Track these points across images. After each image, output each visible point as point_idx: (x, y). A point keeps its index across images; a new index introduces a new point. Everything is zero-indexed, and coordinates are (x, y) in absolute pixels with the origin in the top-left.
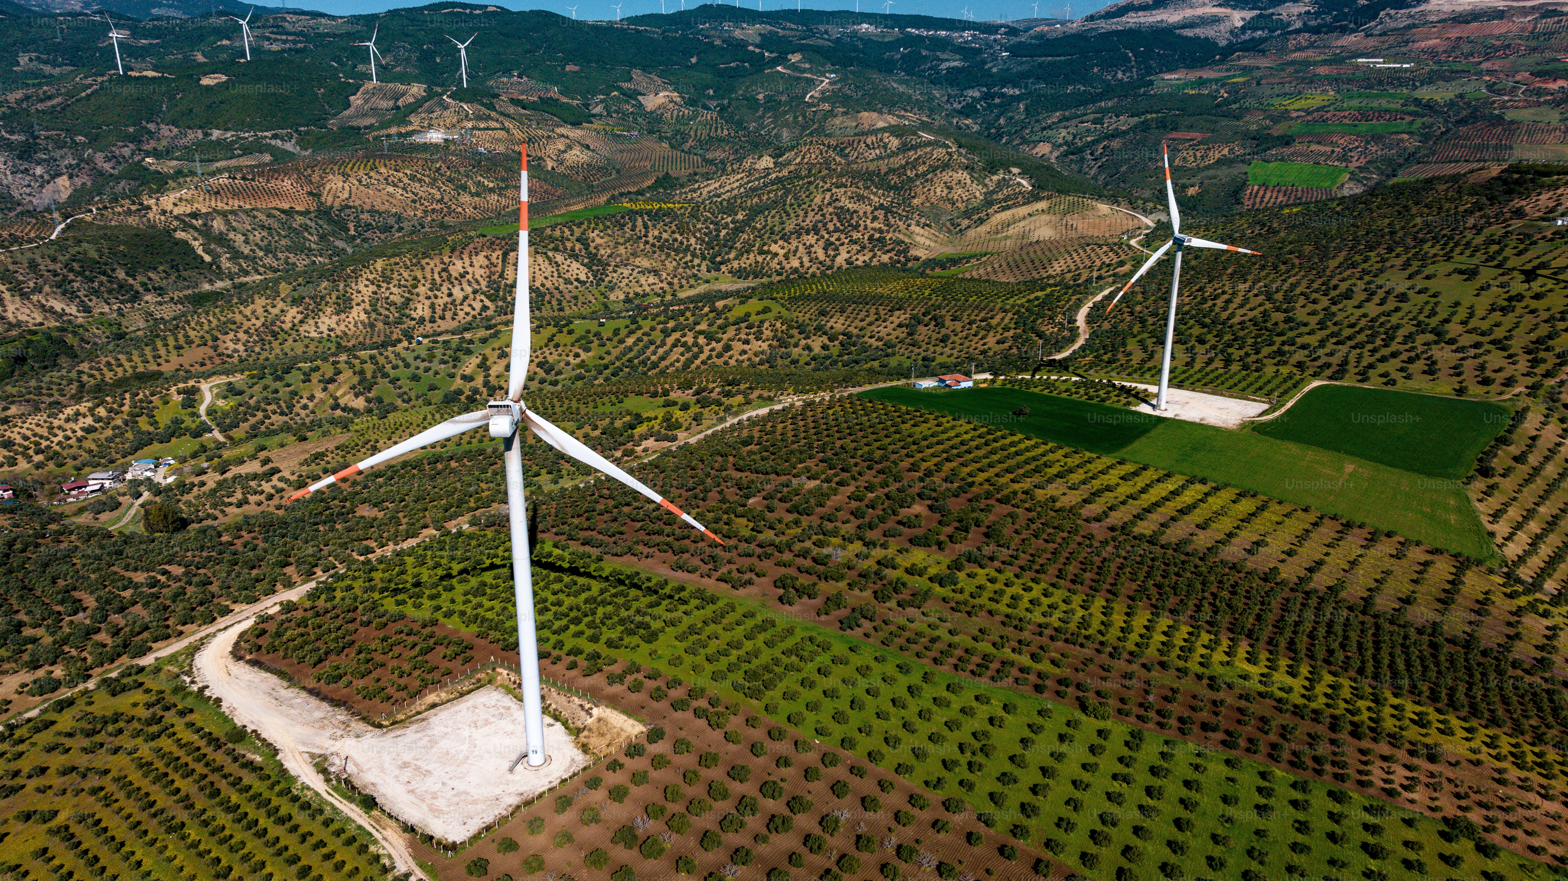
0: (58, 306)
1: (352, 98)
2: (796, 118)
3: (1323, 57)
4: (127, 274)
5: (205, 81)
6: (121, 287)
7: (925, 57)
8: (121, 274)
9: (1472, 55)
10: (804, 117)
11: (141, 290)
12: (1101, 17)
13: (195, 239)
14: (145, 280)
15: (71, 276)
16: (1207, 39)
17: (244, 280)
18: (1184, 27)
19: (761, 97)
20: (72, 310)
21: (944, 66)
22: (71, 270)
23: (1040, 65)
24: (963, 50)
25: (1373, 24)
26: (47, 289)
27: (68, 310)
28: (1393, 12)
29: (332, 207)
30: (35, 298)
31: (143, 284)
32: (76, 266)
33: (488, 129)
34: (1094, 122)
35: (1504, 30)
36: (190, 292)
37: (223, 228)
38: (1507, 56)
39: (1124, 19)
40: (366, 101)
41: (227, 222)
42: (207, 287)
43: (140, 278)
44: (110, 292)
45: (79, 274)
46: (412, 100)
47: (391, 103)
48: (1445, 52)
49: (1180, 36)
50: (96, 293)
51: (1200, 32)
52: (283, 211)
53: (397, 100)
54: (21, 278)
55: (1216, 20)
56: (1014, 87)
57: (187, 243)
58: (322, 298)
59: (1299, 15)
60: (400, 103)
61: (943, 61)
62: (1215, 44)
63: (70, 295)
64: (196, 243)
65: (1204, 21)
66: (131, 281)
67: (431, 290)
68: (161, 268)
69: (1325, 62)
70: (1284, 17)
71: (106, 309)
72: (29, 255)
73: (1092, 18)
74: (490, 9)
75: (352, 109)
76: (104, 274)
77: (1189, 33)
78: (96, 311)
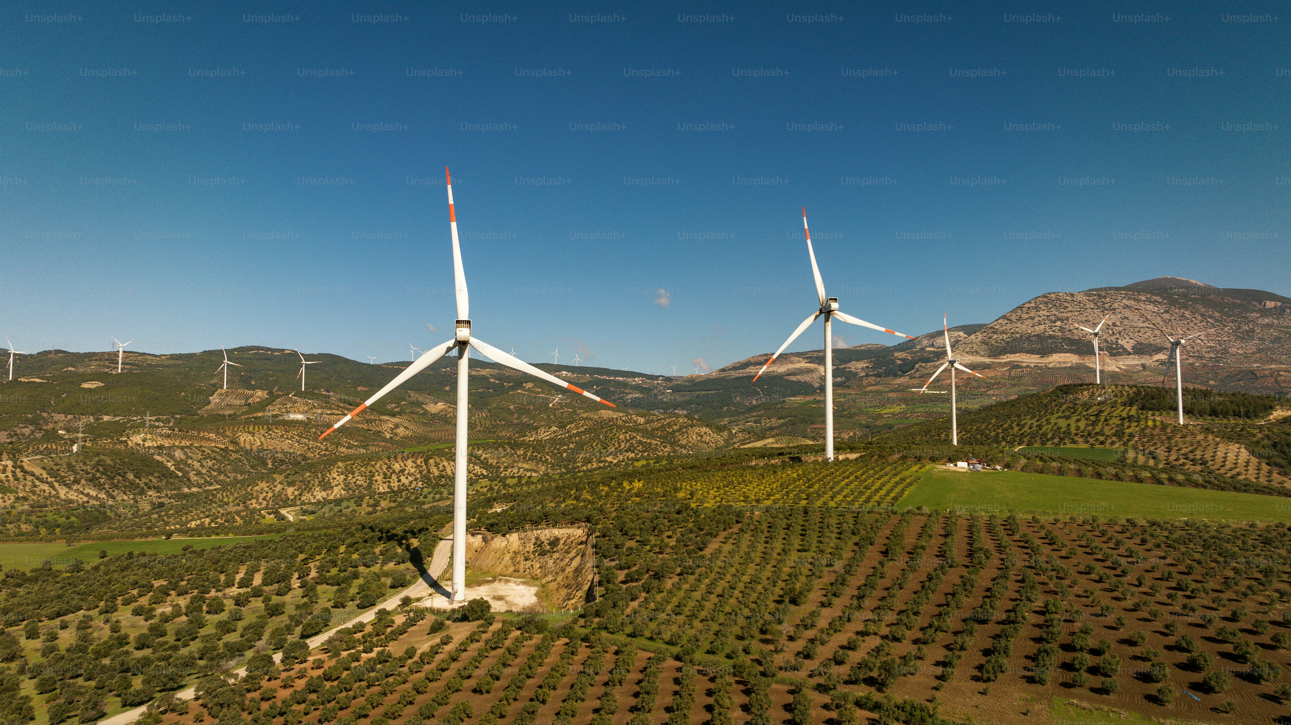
0: (93, 493)
1: (211, 398)
2: (549, 416)
3: (887, 389)
4: (135, 476)
5: (86, 385)
6: (132, 484)
7: (613, 392)
8: (131, 476)
9: (980, 387)
10: (555, 416)
11: (145, 488)
12: (730, 370)
13: (168, 461)
14: (147, 481)
15: (98, 475)
16: (805, 382)
17: (208, 488)
18: (789, 375)
19: (512, 407)
20: (102, 495)
21: (630, 396)
22: (98, 471)
23: (698, 396)
24: (638, 388)
25: (913, 371)
26: (83, 481)
27: (99, 496)
28: (923, 365)
29: (251, 450)
30: (75, 487)
31: (146, 484)
32: (101, 469)
33: (333, 414)
34: (755, 422)
35: (993, 375)
36: (175, 492)
37: (183, 457)
38: (1000, 388)
39: (747, 370)
40: (223, 400)
41: (185, 453)
42: (186, 490)
43: (144, 480)
44: (125, 487)
45: (102, 473)
46: (258, 400)
47: (243, 402)
48: (963, 385)
49: (788, 381)
50: (116, 487)
51: (799, 378)
52: (221, 449)
53: (248, 399)
54: (63, 474)
55: (809, 371)
56: (683, 409)
57: (162, 462)
58: (309, 482)
59: (863, 368)
60: (250, 401)
61: (627, 394)
62: (812, 386)
63: (100, 487)
64: (169, 464)
65: (801, 371)
66: (137, 481)
67: (385, 478)
68: (156, 475)
69: (891, 391)
70: (853, 369)
71: (125, 498)
72: (66, 460)
73: (723, 370)
74: (286, 352)
75: (212, 404)
76: (120, 475)
77: (793, 378)
78: (119, 498)
